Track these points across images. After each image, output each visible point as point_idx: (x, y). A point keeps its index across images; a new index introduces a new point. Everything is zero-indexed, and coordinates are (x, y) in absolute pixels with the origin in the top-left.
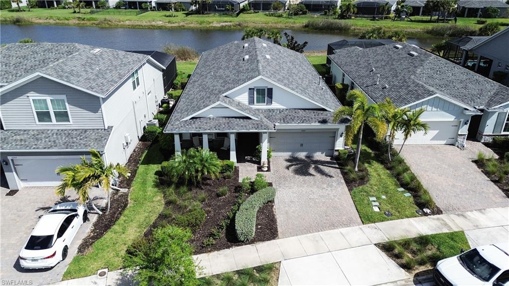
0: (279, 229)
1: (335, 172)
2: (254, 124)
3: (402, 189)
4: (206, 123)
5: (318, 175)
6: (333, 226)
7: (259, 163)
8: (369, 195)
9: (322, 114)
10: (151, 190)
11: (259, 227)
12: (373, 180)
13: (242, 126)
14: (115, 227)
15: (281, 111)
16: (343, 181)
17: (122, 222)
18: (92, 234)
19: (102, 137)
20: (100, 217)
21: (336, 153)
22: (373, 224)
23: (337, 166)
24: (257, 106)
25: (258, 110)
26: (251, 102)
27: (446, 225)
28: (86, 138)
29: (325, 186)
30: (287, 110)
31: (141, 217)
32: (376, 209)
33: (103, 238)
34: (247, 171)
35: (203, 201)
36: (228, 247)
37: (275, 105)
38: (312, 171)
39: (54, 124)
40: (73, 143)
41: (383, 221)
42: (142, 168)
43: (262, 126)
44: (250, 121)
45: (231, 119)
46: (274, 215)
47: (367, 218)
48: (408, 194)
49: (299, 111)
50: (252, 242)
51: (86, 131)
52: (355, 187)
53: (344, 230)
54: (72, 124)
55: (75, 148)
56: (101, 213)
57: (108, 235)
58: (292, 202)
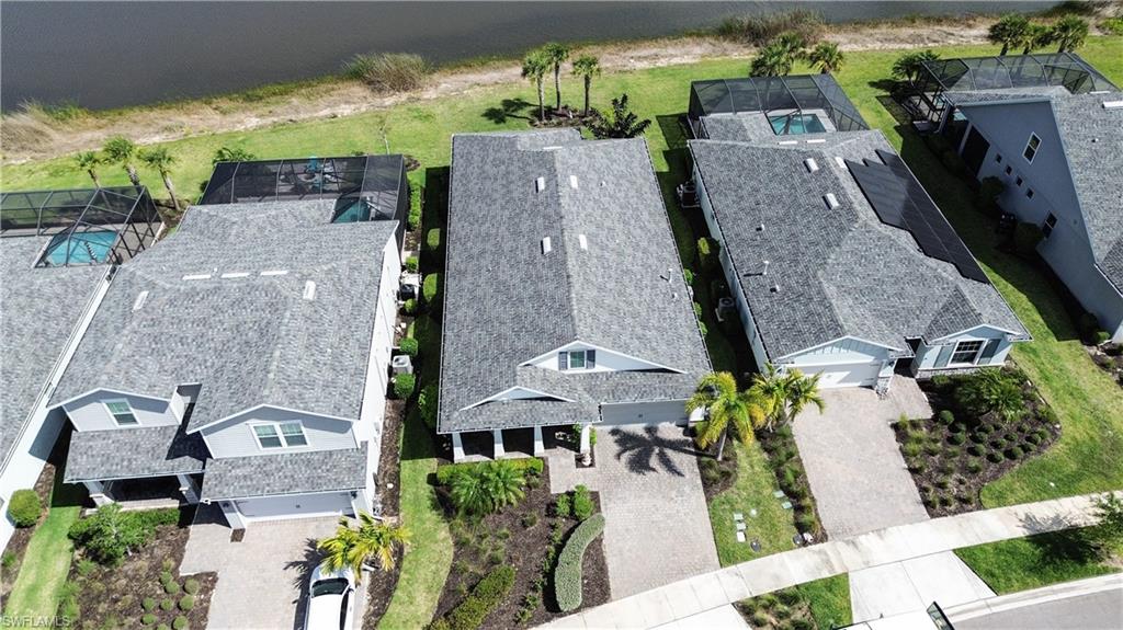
0: (612, 585)
1: (686, 462)
2: (569, 411)
3: (780, 494)
4: (498, 412)
5: (662, 471)
6: (682, 573)
7: (577, 450)
8: (733, 510)
9: (670, 379)
10: (429, 516)
11: (586, 582)
12: (743, 478)
13: (552, 415)
14: (398, 593)
15: (608, 376)
16: (699, 482)
17: (405, 583)
18: (372, 608)
19: (357, 465)
20: (373, 575)
22: (734, 567)
23: (693, 450)
24: (570, 371)
25: (573, 376)
26: (563, 366)
27: (828, 562)
28: (335, 467)
29: (673, 494)
30: (617, 373)
31: (426, 572)
32: (741, 537)
33: (387, 615)
34: (561, 466)
36: (548, 620)
37: (598, 368)
38: (654, 461)
39: (286, 449)
40: (319, 477)
41: (747, 560)
42: (405, 468)
43: (581, 413)
44: (563, 404)
45: (534, 402)
46: (603, 558)
47: (726, 557)
48: (787, 505)
49: (636, 374)
51: (331, 453)
52: (716, 494)
53: (695, 580)
54: (310, 447)
55: (325, 488)
56: (373, 569)
57: (394, 609)
58: (627, 530)
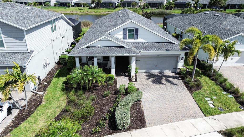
0: (147, 120)
1: (179, 82)
2: (127, 51)
3: (225, 93)
4: (96, 50)
5: (168, 84)
6: (185, 118)
7: (130, 76)
8: (204, 97)
9: (170, 45)
10: (59, 93)
11: (132, 118)
12: (205, 86)
13: (119, 52)
14: (30, 119)
15: (143, 44)
16: (185, 87)
17: (36, 115)
18: (12, 124)
19: (25, 57)
20: (21, 112)
21: (178, 71)
22: (212, 116)
23: (180, 79)
24: (128, 40)
25: (129, 43)
26: (125, 38)
28: (15, 57)
29: (174, 91)
30: (147, 43)
31: (49, 112)
32: (212, 106)
33: (19, 127)
34: (122, 81)
35: (93, 100)
36: (110, 134)
37: (140, 40)
38: (164, 81)
40: (5, 61)
41: (219, 114)
42: (55, 80)
43: (132, 52)
44: (124, 49)
45: (112, 48)
46: (142, 110)
47: (207, 112)
48: (230, 96)
49: (155, 43)
50: (128, 130)
51: (15, 53)
52: (194, 91)
53: (193, 121)
54: (6, 49)
55: (6, 64)
56: (21, 109)
57: (24, 125)
58: (153, 101)
